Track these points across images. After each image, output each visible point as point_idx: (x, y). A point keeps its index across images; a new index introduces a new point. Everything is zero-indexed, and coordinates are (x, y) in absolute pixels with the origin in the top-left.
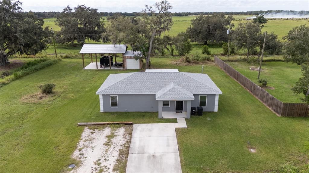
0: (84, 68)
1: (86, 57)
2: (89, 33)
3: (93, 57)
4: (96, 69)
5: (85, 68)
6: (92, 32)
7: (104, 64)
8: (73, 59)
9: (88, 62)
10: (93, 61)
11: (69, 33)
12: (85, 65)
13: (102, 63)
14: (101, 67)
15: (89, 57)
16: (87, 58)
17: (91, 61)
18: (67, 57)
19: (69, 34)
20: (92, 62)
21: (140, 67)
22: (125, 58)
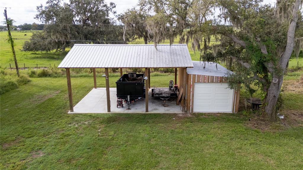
0: (72, 110)
1: (84, 74)
2: (91, 34)
3: (96, 73)
4: (106, 111)
5: (74, 108)
6: (97, 32)
7: (128, 96)
8: (57, 79)
9: (85, 88)
10: (98, 84)
11: (58, 32)
12: (74, 101)
13: (121, 94)
14: (120, 104)
15: (90, 75)
16: (85, 76)
17: (93, 84)
18: (44, 74)
19: (57, 34)
20: (96, 87)
21: (235, 106)
22: (192, 82)
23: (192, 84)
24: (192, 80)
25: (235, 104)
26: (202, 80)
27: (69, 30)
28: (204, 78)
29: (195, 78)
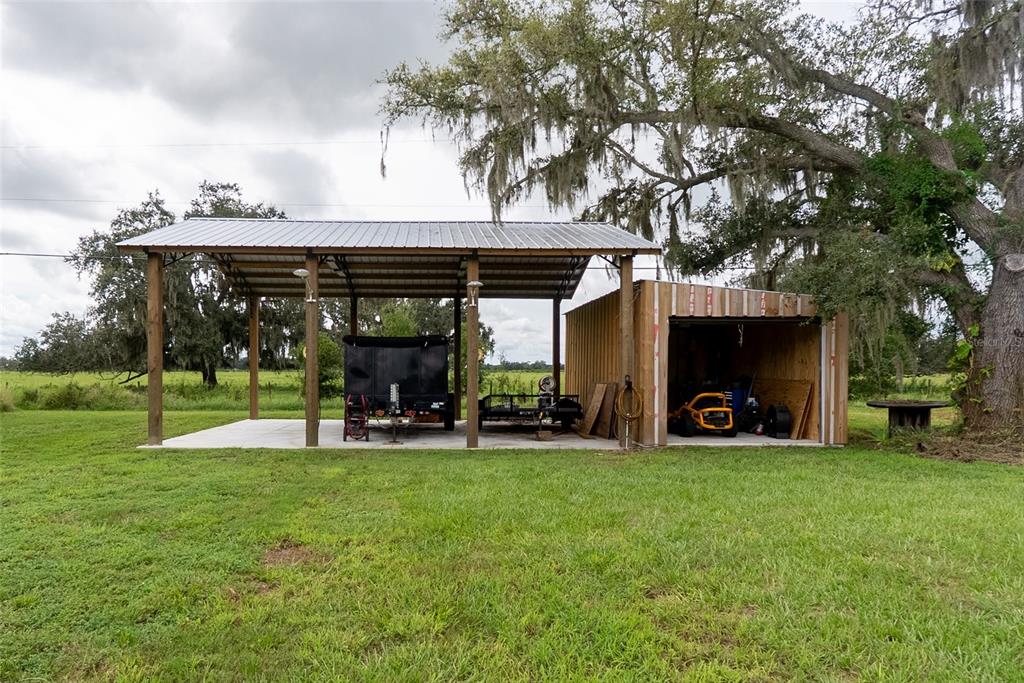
4: (299, 446)
5: (166, 442)
7: (394, 388)
18: (69, 402)
21: (832, 417)
22: (657, 315)
23: (656, 322)
24: (656, 306)
25: (832, 409)
26: (697, 305)
27: (175, 296)
28: (703, 298)
29: (671, 296)
